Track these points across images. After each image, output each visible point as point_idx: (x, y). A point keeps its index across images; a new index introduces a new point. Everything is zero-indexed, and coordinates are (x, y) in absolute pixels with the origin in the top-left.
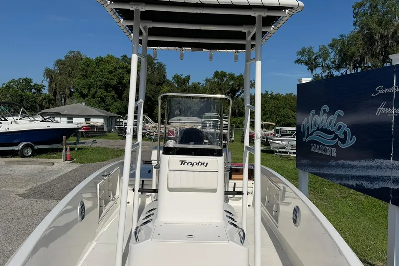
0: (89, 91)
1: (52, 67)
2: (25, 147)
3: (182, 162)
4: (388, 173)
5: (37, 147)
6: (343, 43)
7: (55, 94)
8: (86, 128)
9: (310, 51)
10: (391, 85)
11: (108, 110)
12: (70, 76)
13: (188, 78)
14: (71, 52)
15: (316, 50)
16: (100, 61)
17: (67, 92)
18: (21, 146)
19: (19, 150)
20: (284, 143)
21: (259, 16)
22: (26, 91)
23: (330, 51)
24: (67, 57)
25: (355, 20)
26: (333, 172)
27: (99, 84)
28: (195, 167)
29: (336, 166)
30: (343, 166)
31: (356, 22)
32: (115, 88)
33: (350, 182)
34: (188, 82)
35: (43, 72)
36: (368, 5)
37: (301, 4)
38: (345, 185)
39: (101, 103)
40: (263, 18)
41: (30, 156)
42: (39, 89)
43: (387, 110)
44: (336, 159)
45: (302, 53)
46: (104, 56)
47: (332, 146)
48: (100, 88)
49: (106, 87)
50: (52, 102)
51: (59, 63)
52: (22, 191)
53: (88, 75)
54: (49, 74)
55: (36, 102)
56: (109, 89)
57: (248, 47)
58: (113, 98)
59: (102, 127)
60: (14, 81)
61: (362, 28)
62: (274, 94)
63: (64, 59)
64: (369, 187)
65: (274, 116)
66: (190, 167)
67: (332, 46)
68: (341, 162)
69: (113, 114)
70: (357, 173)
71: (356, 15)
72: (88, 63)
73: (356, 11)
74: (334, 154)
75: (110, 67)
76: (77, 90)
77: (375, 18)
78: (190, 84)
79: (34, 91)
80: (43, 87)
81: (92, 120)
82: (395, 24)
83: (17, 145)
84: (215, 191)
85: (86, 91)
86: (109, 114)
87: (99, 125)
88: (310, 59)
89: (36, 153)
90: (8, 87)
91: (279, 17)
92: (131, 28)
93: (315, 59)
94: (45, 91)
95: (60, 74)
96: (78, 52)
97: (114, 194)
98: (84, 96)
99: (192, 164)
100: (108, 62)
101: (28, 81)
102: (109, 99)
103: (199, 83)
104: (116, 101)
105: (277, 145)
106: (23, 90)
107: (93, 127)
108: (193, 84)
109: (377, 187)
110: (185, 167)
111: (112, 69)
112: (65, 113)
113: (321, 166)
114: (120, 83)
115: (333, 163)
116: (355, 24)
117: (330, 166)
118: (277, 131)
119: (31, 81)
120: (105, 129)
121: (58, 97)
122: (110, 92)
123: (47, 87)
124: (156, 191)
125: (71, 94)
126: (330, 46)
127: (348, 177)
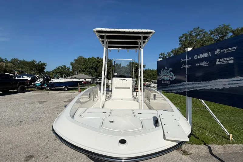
0: (86, 69)
1: (73, 62)
2: (65, 87)
3: (119, 79)
4: (186, 87)
5: (69, 87)
6: (176, 51)
7: (74, 71)
8: (85, 82)
9: (164, 54)
10: (185, 58)
11: (92, 76)
12: (79, 65)
13: (121, 64)
14: (80, 56)
15: (166, 54)
16: (89, 59)
17: (78, 70)
18: (64, 87)
19: (63, 89)
20: (155, 86)
21: (142, 36)
22: (64, 70)
23: (171, 54)
24: (78, 58)
25: (180, 42)
26: (169, 89)
27: (89, 67)
28: (123, 81)
29: (170, 87)
30: (172, 86)
31: (180, 43)
32: (94, 68)
33: (174, 91)
34: (120, 66)
35: (70, 63)
36: (184, 37)
37: (154, 31)
38: (173, 93)
39: (90, 74)
40: (143, 36)
41: (67, 91)
42: (69, 69)
43: (185, 66)
44: (170, 84)
45: (161, 55)
46: (91, 57)
47: (168, 80)
48: (90, 69)
49: (92, 68)
50: (73, 74)
51: (75, 60)
52: (65, 100)
53: (86, 64)
54: (72, 64)
55: (67, 74)
56: (93, 69)
57: (139, 47)
58: (94, 72)
59: (90, 82)
60: (60, 67)
61: (182, 45)
62: (152, 70)
63: (77, 59)
64: (180, 92)
65: (152, 78)
66: (122, 81)
67: (172, 52)
68: (171, 85)
69: (94, 78)
70: (176, 88)
71: (180, 41)
72: (85, 60)
73: (180, 39)
74: (169, 83)
75: (93, 61)
76: (82, 69)
77: (187, 42)
78: (121, 66)
79: (67, 70)
80: (70, 68)
81: (87, 79)
82: (194, 44)
83: (62, 87)
84: (129, 88)
85: (85, 70)
86: (93, 77)
87: (89, 81)
88: (164, 57)
89: (69, 90)
90: (58, 69)
91: (148, 36)
92: (103, 42)
93: (166, 57)
94: (71, 70)
95: (76, 64)
96: (82, 56)
97: (97, 96)
98: (84, 71)
99: (122, 80)
100: (92, 60)
101: (65, 66)
102: (92, 72)
103: (124, 66)
104: (95, 73)
105: (152, 87)
106: (63, 70)
107: (87, 82)
108: (122, 67)
109: (182, 92)
110: (120, 81)
111: (94, 62)
112: (78, 77)
113: (165, 88)
114: (96, 67)
115: (169, 86)
116: (180, 44)
117: (168, 87)
118: (153, 82)
119: (66, 66)
120: (91, 83)
121: (75, 72)
122: (93, 70)
123: (71, 69)
124: (111, 91)
125: (80, 71)
126: (171, 52)
127: (173, 90)
